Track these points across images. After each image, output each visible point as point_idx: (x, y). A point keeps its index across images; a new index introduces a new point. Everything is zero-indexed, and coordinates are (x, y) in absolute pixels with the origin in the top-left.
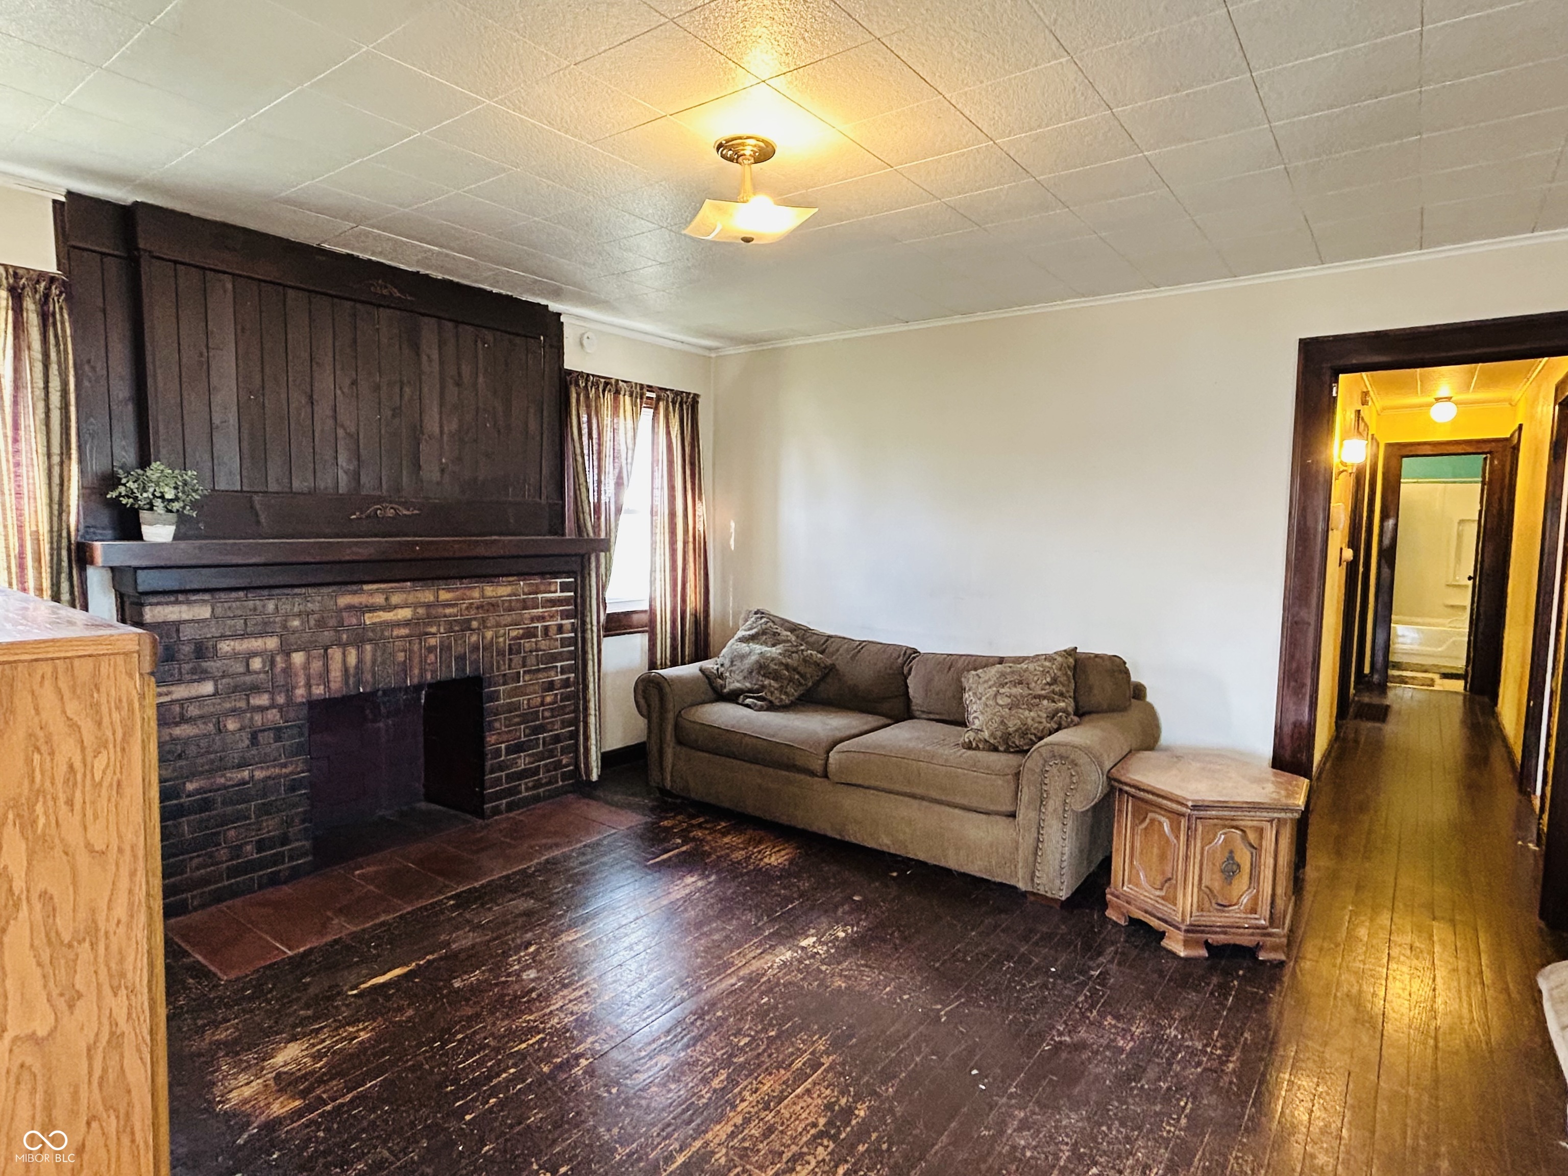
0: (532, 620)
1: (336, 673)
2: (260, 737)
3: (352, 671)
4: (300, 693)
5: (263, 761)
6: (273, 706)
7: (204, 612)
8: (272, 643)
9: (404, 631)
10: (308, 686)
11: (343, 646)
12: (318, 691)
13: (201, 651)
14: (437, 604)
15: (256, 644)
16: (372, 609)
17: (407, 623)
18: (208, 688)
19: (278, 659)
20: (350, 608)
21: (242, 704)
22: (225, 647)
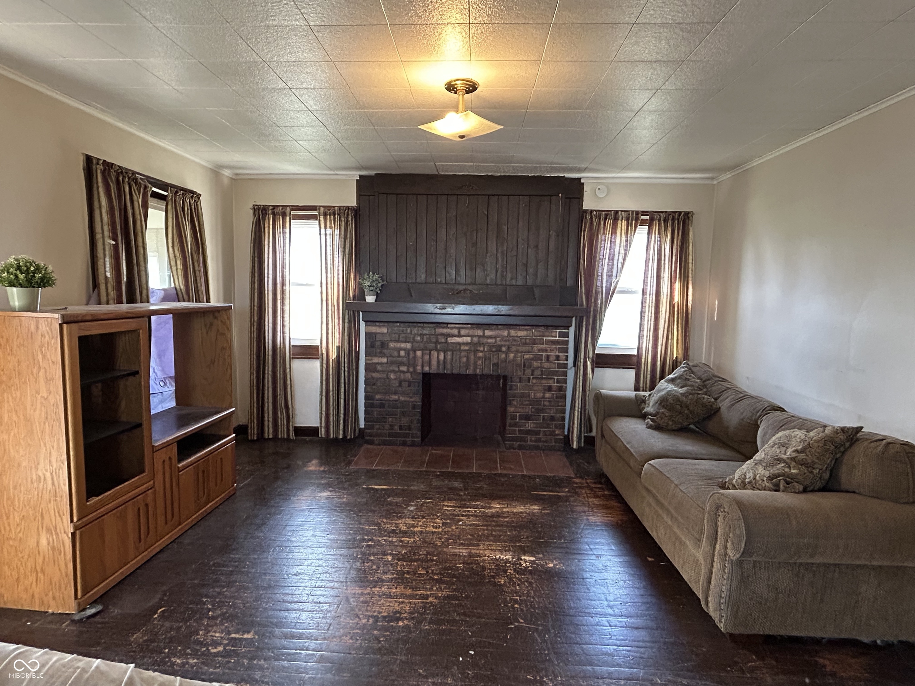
0: (539, 350)
1: (434, 363)
2: (403, 383)
3: (441, 362)
4: (419, 368)
5: (403, 393)
6: (408, 372)
7: (385, 330)
8: (408, 346)
9: (467, 348)
10: (423, 366)
11: (438, 351)
12: (427, 369)
13: (384, 345)
14: (484, 336)
15: (403, 345)
16: (453, 336)
17: (466, 344)
18: (385, 360)
19: (411, 353)
20: (442, 334)
21: (397, 369)
22: (392, 345)
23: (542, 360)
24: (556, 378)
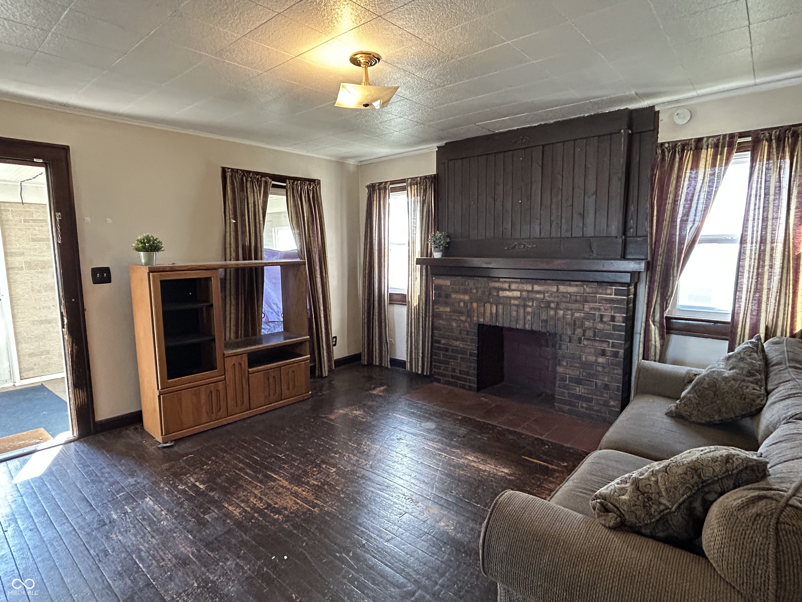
0: (591, 309)
1: (488, 314)
2: (462, 331)
3: (494, 315)
4: (475, 319)
5: (463, 341)
6: (466, 321)
8: (467, 298)
9: (516, 302)
10: (478, 317)
11: (491, 304)
12: (482, 320)
14: (532, 291)
15: (462, 297)
16: (505, 290)
17: (516, 298)
19: (469, 304)
20: (495, 288)
21: (457, 318)
23: (595, 320)
24: (611, 341)
